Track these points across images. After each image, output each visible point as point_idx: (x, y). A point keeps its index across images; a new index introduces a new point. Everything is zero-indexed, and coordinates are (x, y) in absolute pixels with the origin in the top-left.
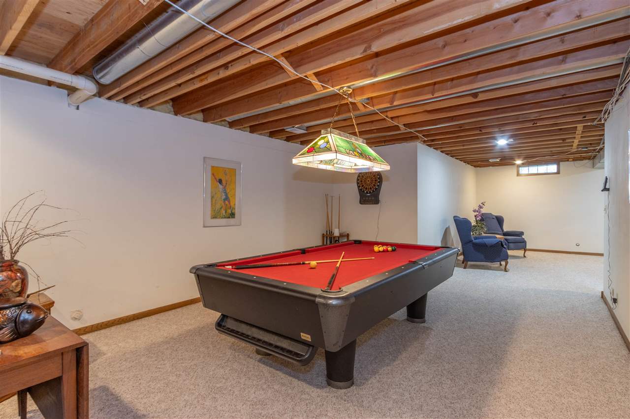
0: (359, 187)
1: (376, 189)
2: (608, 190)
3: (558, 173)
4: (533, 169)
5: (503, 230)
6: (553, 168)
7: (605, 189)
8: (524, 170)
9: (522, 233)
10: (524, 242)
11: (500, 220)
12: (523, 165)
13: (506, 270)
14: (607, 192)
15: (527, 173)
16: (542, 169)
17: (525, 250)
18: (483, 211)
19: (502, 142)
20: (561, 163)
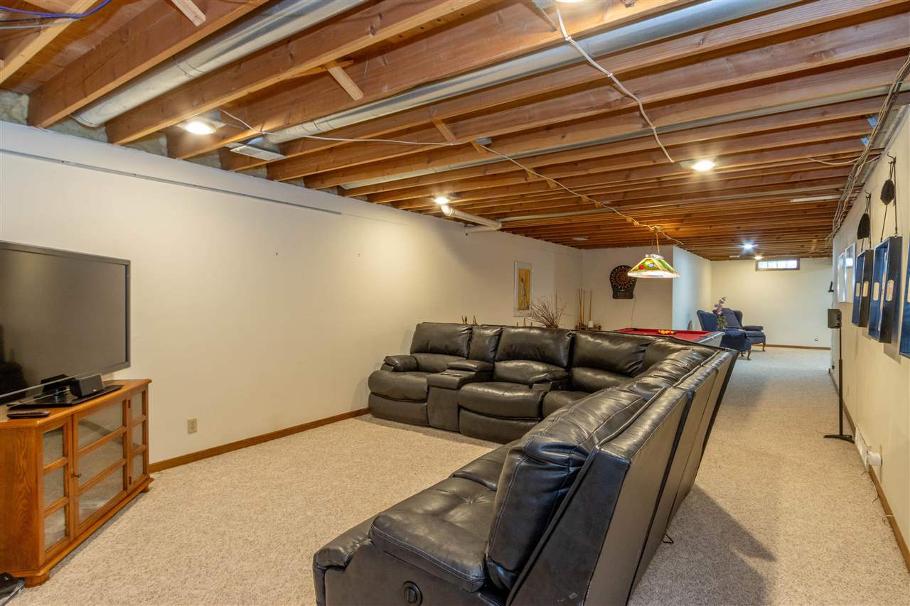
0: (612, 283)
1: (630, 285)
2: (833, 291)
3: (798, 269)
4: (773, 264)
5: (741, 325)
6: (792, 264)
7: (831, 291)
8: (763, 265)
9: (761, 328)
10: (763, 336)
11: (738, 315)
12: (763, 260)
13: (748, 359)
14: (832, 293)
15: (766, 267)
16: (782, 264)
17: (764, 345)
18: (724, 306)
19: (748, 246)
20: (801, 259)
